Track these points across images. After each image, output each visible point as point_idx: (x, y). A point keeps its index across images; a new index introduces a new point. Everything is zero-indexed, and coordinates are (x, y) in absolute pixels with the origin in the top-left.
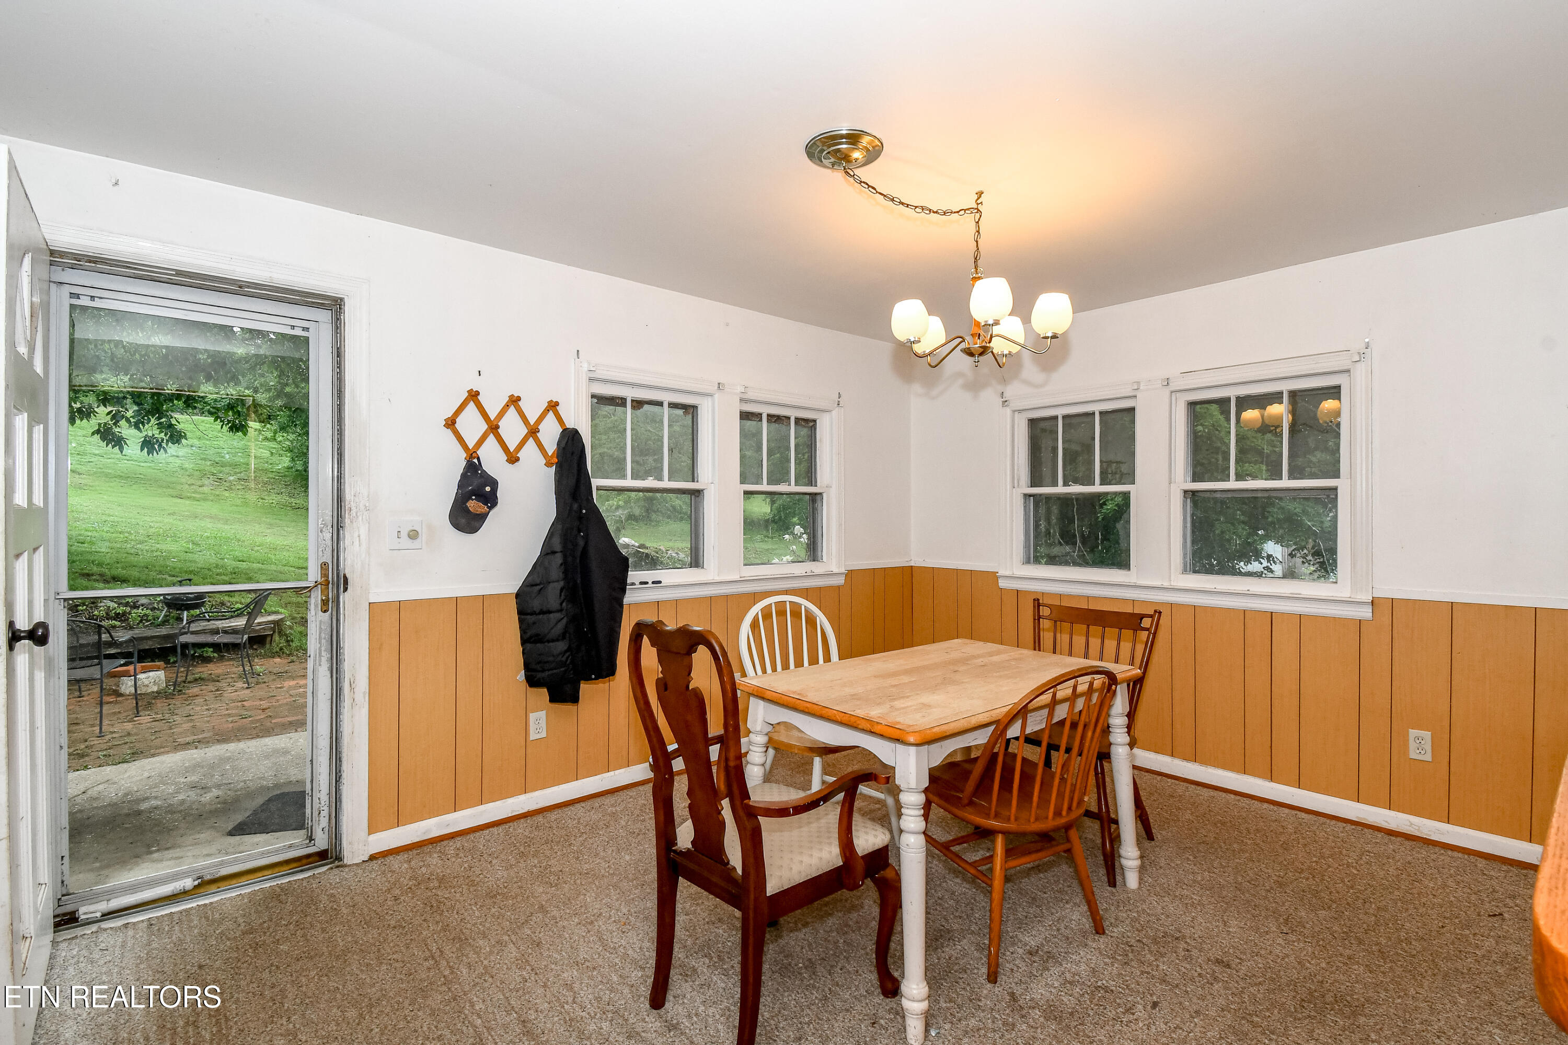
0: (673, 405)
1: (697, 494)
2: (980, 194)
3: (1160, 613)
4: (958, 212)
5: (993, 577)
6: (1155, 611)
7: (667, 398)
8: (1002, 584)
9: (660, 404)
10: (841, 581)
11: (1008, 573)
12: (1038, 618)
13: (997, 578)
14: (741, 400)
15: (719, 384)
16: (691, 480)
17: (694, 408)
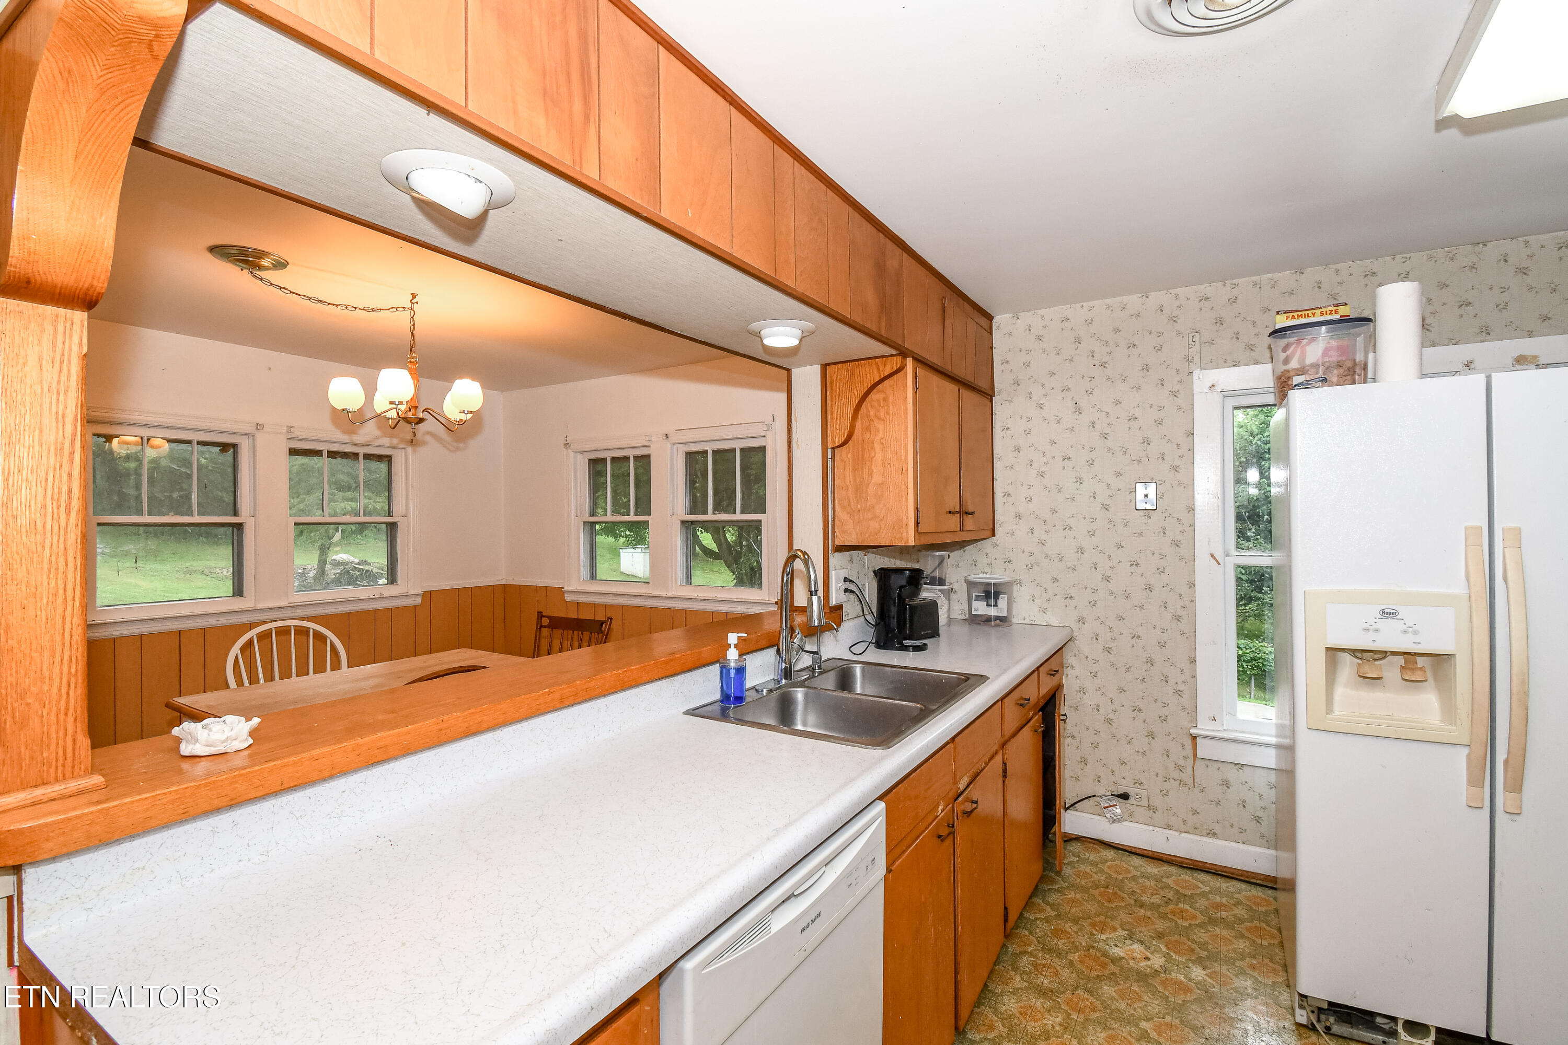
0: (199, 443)
1: (239, 526)
2: (414, 296)
3: (612, 619)
4: (389, 309)
5: (560, 591)
6: (608, 618)
7: (195, 437)
8: (568, 597)
9: (189, 442)
10: (418, 601)
11: (572, 588)
12: (540, 627)
13: (563, 593)
14: (288, 439)
15: (258, 424)
16: (232, 513)
17: (234, 446)
